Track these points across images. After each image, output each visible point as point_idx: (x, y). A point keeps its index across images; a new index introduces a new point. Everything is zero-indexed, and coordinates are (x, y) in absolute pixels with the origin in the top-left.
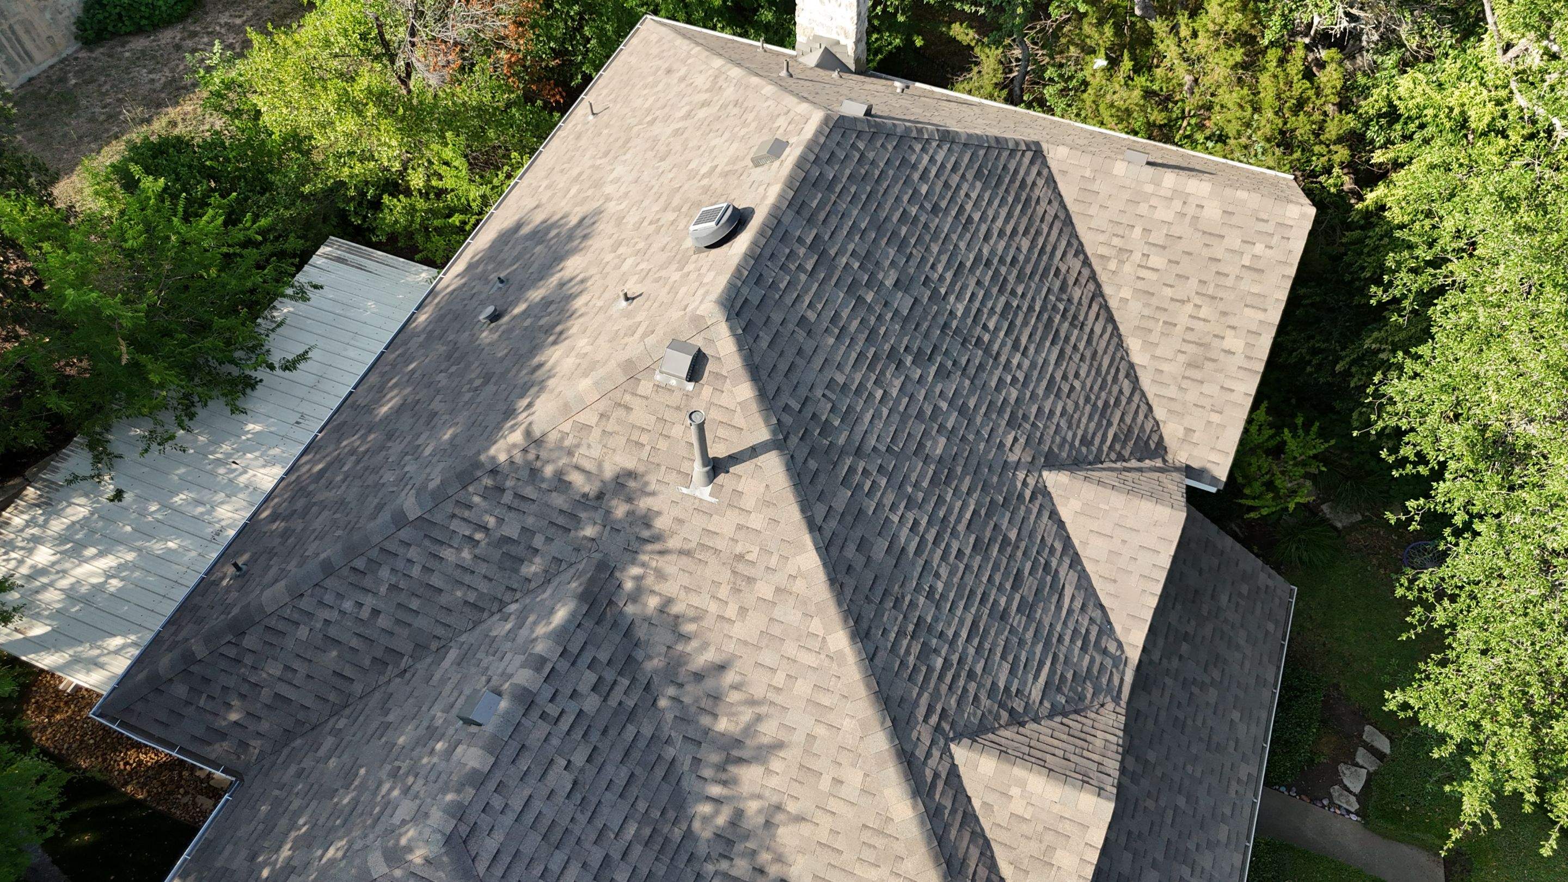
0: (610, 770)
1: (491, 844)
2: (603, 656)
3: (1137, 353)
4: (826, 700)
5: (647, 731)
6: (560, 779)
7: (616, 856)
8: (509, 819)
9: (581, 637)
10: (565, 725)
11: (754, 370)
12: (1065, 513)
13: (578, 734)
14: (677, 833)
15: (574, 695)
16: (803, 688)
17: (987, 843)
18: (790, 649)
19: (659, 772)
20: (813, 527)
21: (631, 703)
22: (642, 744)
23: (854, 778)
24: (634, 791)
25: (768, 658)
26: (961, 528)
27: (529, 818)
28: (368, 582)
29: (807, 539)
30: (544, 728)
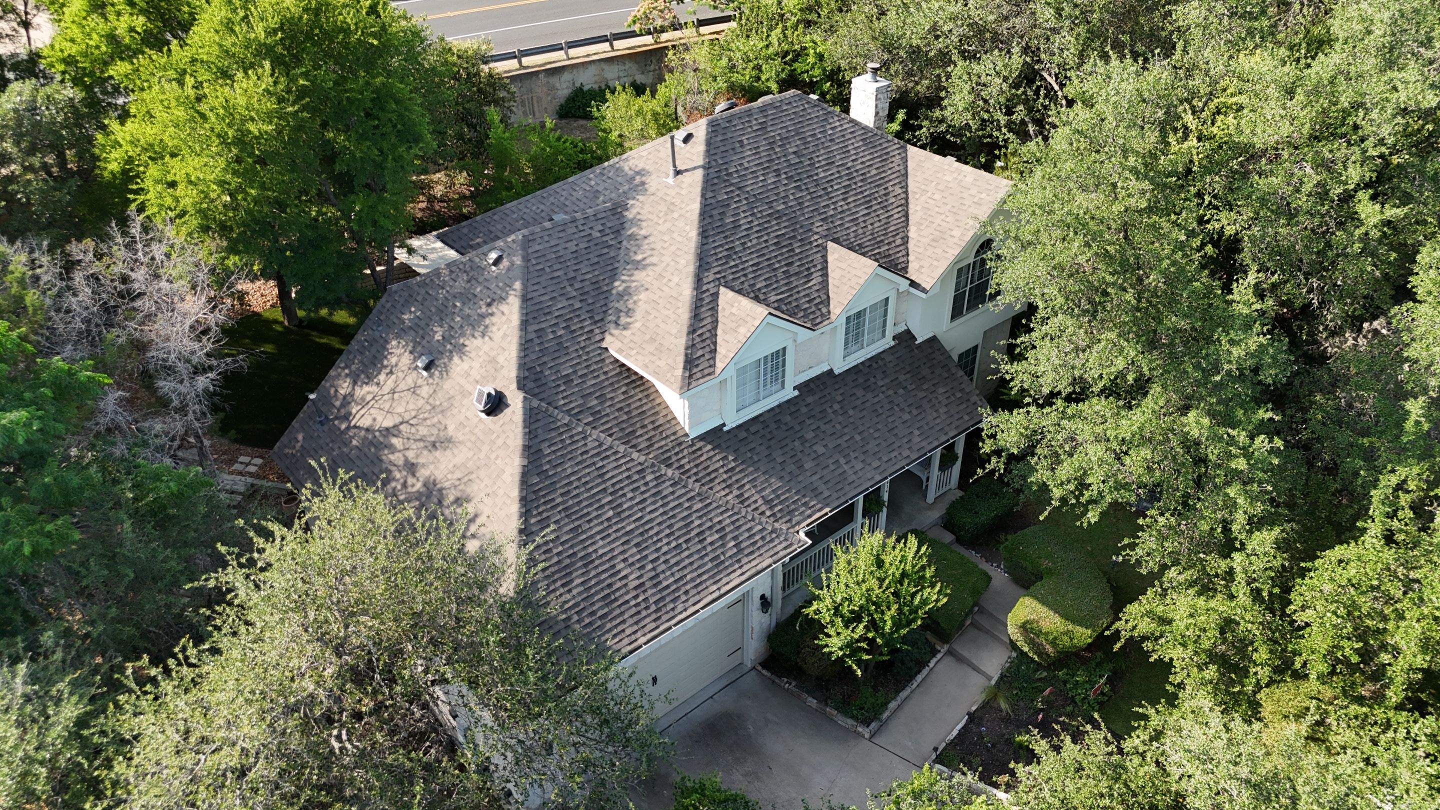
0: (591, 256)
1: (537, 248)
2: (609, 225)
3: (913, 232)
4: (679, 253)
5: (612, 254)
6: (572, 246)
7: (579, 279)
8: (548, 245)
9: (604, 215)
10: (582, 234)
11: (708, 143)
12: (830, 258)
13: (586, 239)
14: (605, 288)
15: (591, 228)
16: (673, 248)
17: (717, 321)
18: (675, 235)
19: (610, 268)
20: (703, 196)
21: (611, 243)
22: (607, 256)
23: (676, 279)
24: (596, 267)
25: (666, 238)
26: (772, 235)
27: (554, 249)
28: (544, 201)
29: (699, 199)
30: (575, 230)
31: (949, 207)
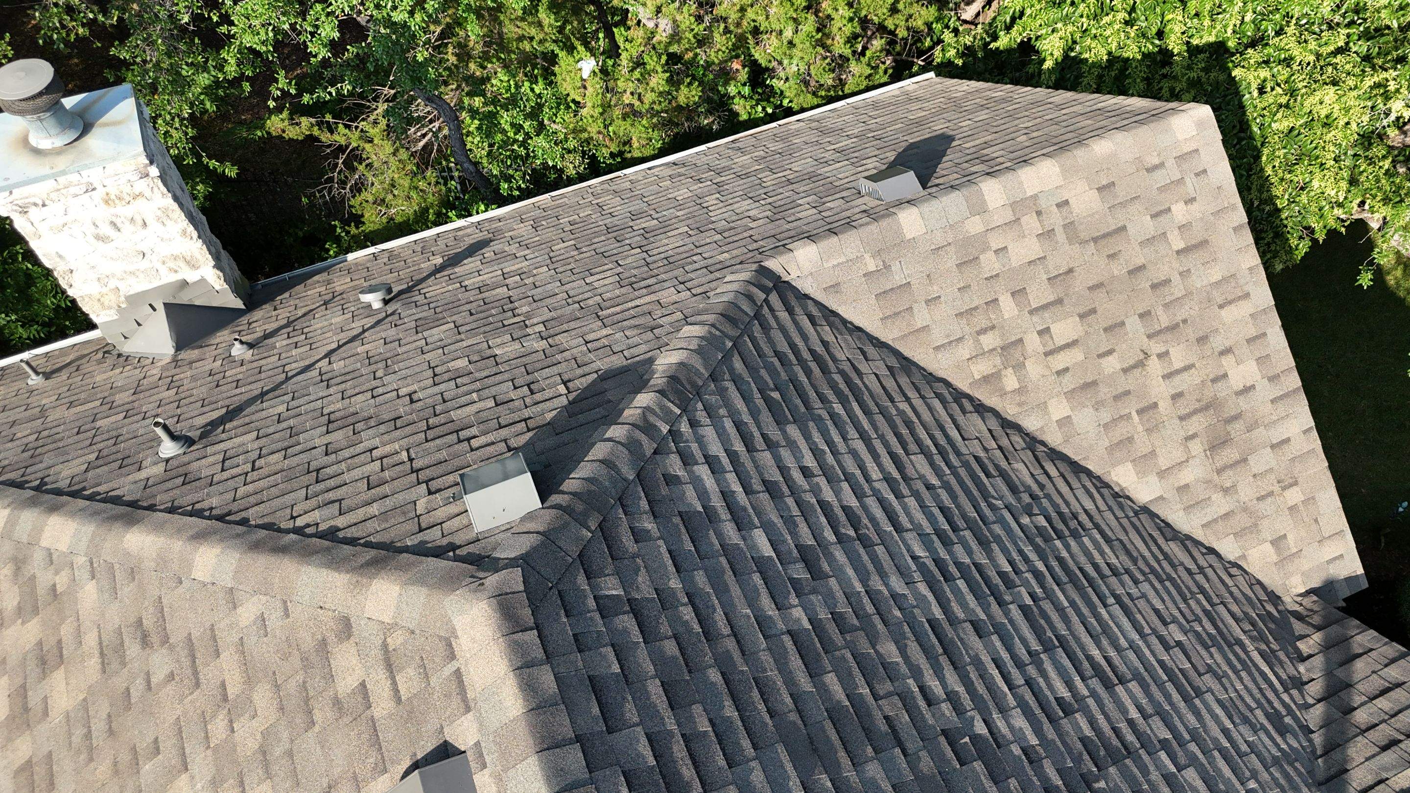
3: (1137, 486)
31: (1133, 324)
